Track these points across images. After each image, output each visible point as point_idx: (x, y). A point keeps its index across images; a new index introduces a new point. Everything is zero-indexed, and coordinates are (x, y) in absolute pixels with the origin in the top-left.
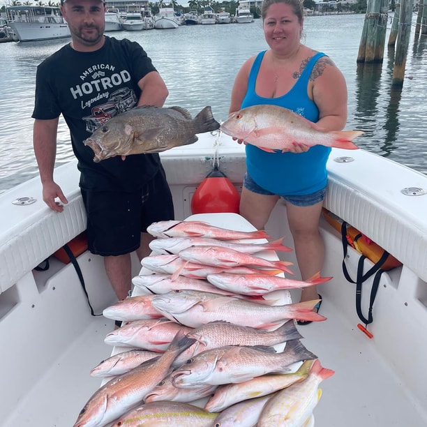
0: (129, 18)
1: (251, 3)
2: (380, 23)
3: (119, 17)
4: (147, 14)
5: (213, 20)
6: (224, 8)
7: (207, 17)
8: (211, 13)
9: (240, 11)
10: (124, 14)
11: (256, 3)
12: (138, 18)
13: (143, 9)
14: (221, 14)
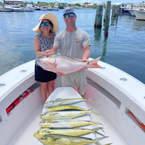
0: (16, 7)
1: (59, 4)
2: (100, 17)
3: (12, 7)
4: (22, 6)
5: (46, 9)
6: (50, 5)
7: (44, 8)
8: (46, 7)
9: (55, 6)
10: (13, 6)
11: (61, 4)
12: (19, 7)
13: (21, 4)
14: (49, 7)
